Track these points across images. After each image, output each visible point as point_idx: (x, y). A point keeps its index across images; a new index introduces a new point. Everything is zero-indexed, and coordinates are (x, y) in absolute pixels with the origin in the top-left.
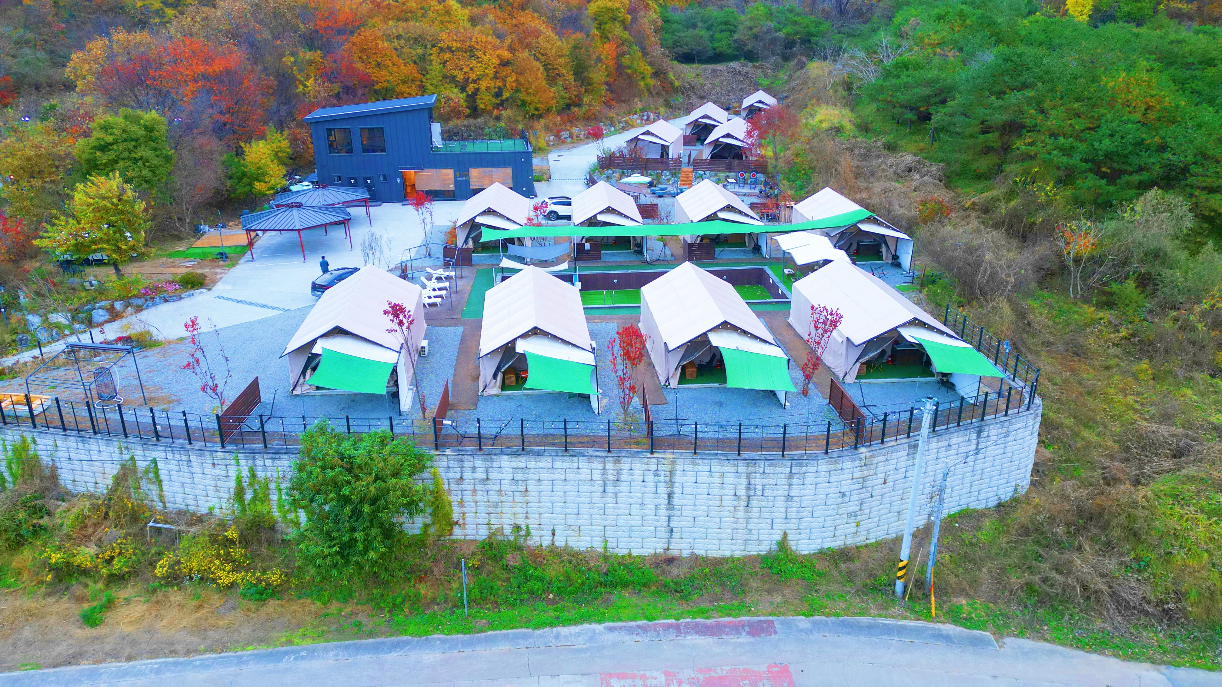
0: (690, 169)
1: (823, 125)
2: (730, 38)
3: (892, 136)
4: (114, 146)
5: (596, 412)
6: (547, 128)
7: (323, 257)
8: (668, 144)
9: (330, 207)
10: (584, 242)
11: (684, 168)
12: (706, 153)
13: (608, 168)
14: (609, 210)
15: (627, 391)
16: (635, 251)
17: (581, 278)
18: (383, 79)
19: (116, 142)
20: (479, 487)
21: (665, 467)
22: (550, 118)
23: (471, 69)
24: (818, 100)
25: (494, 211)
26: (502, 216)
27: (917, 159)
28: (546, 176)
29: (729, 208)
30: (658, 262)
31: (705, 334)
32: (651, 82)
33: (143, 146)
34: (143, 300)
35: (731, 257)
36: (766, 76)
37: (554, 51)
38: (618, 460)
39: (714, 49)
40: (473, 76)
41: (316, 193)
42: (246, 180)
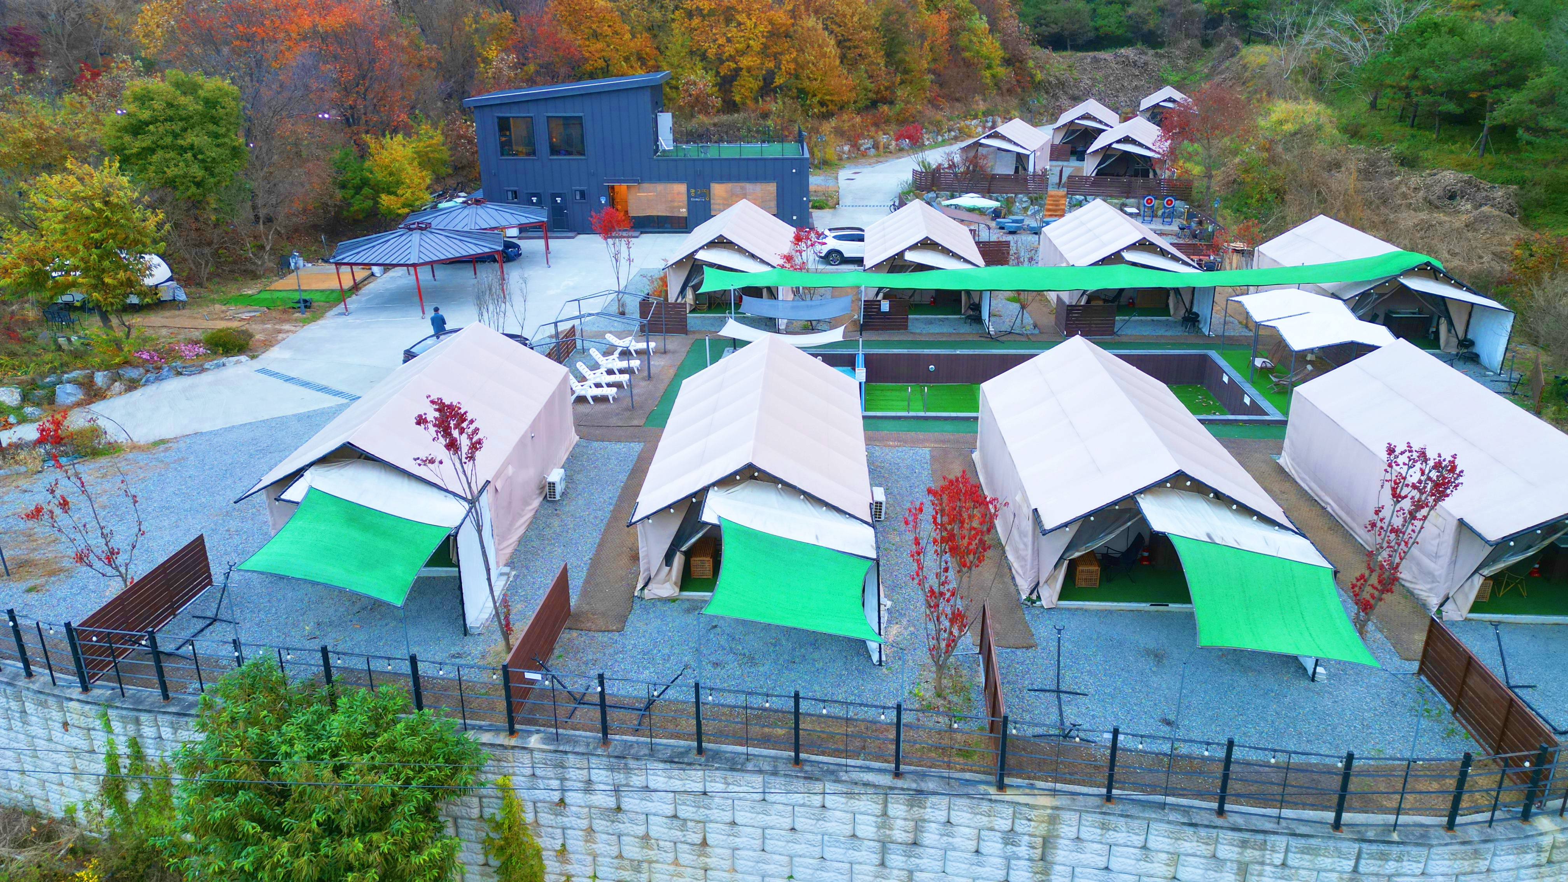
0: (1063, 191)
1: (1285, 127)
2: (1123, 14)
3: (1406, 144)
4: (151, 127)
5: (875, 658)
6: (839, 132)
7: (436, 310)
8: (1028, 153)
9: (483, 233)
10: (881, 296)
11: (1052, 191)
12: (1089, 167)
13: (929, 190)
14: (927, 244)
15: (947, 623)
16: (969, 317)
17: (869, 361)
18: (597, 55)
19: (154, 121)
20: (600, 824)
21: (1031, 827)
22: (845, 117)
23: (729, 40)
24: (1269, 94)
25: (731, 243)
26: (741, 251)
27: (1466, 176)
28: (830, 202)
29: (1143, 245)
30: (1010, 337)
31: (1131, 499)
32: (1002, 71)
33: (198, 129)
34: (142, 370)
35: (1146, 331)
36: (1175, 67)
37: (855, 19)
38: (918, 796)
39: (1097, 29)
40: (729, 50)
41: (466, 212)
42: (366, 191)
